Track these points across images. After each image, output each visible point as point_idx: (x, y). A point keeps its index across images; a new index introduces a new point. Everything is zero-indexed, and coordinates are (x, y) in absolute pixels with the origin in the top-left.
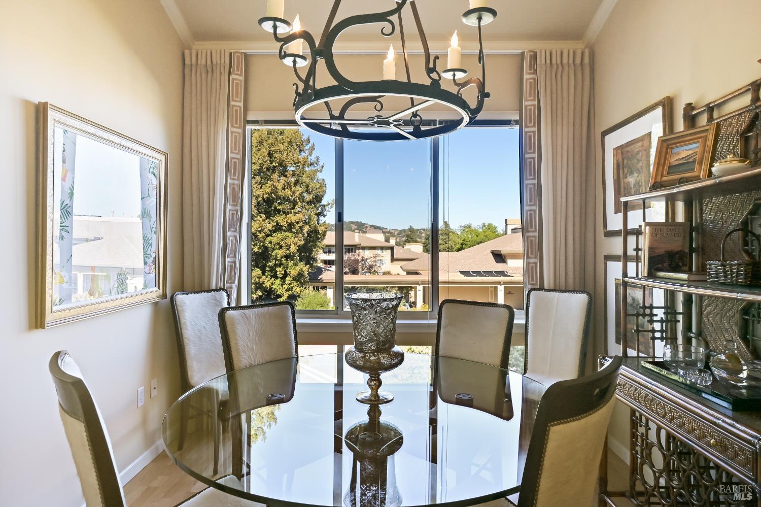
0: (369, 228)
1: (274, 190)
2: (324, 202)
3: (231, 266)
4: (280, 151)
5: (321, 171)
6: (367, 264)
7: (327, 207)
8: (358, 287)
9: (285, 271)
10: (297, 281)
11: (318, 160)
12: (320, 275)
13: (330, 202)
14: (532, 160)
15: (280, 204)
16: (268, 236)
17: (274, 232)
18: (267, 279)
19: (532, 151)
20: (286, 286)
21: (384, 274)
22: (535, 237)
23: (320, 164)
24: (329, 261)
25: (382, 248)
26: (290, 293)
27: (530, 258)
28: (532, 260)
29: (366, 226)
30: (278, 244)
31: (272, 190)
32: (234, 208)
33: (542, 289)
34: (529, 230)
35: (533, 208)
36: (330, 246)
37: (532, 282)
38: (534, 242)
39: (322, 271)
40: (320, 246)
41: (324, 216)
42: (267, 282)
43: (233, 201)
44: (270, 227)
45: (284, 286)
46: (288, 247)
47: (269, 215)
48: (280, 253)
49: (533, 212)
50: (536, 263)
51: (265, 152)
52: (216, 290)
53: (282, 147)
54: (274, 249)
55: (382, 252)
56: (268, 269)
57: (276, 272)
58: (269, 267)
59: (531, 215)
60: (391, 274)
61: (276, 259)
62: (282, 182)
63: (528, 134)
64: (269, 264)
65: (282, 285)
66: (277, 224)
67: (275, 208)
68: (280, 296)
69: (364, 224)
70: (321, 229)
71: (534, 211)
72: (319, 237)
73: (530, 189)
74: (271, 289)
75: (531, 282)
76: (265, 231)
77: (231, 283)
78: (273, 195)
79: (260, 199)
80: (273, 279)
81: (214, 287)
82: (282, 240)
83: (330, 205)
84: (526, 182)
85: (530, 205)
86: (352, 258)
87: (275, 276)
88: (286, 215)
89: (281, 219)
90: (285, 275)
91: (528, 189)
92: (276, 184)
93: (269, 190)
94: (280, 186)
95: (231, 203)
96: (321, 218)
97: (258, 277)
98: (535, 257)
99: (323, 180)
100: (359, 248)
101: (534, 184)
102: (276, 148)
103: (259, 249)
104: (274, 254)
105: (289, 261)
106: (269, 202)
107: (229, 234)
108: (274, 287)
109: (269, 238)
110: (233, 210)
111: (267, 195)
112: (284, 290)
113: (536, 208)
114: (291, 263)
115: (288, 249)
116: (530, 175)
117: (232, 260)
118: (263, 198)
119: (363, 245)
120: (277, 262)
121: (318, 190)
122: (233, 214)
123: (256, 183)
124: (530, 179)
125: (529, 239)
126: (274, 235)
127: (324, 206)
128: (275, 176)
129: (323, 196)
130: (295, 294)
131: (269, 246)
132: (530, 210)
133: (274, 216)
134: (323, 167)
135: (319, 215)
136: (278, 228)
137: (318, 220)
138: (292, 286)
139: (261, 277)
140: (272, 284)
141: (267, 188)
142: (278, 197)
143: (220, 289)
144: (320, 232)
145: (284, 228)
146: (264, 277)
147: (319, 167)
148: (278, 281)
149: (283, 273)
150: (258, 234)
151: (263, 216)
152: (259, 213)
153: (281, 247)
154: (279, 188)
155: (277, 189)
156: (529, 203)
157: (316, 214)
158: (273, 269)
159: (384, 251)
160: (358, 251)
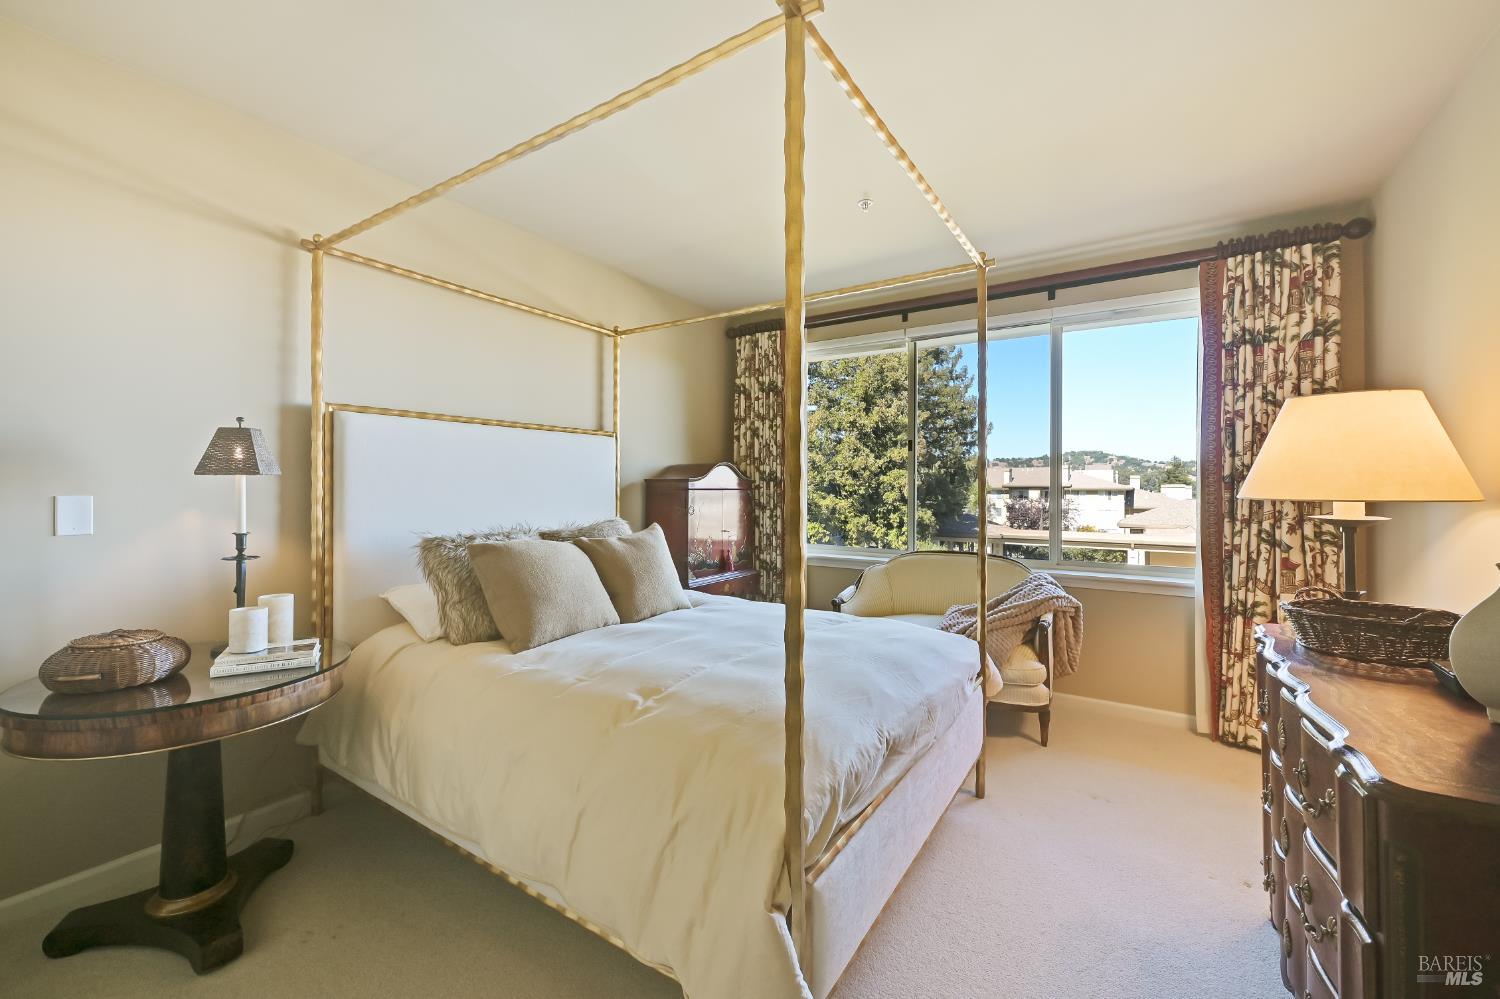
11: (965, 371)
17: (888, 469)
20: (903, 538)
21: (1080, 529)
25: (1109, 493)
36: (1021, 488)
46: (901, 488)
47: (880, 449)
54: (885, 491)
55: (1107, 498)
56: (879, 516)
58: (880, 513)
61: (888, 503)
64: (880, 509)
79: (867, 430)
82: (895, 480)
87: (889, 526)
93: (877, 418)
100: (1068, 492)
104: (884, 497)
106: (878, 431)
111: (875, 425)
118: (869, 429)
119: (1075, 487)
120: (890, 507)
133: (888, 451)
135: (970, 445)
139: (868, 526)
141: (875, 416)
148: (894, 531)
158: (886, 516)
159: (1112, 497)
160: (1068, 496)
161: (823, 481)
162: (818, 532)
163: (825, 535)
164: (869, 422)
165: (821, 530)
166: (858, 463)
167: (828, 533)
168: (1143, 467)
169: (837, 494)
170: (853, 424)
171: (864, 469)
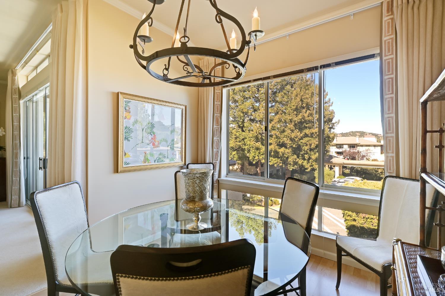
0: (368, 135)
1: (304, 117)
2: (333, 121)
3: (216, 153)
4: (307, 98)
5: (331, 105)
6: (361, 155)
7: (335, 124)
8: (355, 167)
9: (309, 157)
10: (315, 162)
11: (330, 100)
12: (331, 160)
13: (337, 121)
14: (391, 80)
15: (307, 124)
16: (301, 139)
17: (304, 137)
18: (300, 160)
19: (391, 73)
20: (310, 164)
21: (373, 160)
22: (392, 137)
23: (331, 102)
24: (340, 152)
25: (375, 146)
26: (312, 167)
27: (388, 153)
28: (390, 155)
29: (366, 133)
30: (306, 143)
31: (302, 117)
32: (217, 127)
33: (398, 177)
34: (388, 132)
35: (391, 115)
36: (340, 144)
37: (390, 171)
38: (391, 141)
39: (333, 157)
40: (331, 144)
41: (334, 129)
42: (300, 162)
43: (217, 124)
44: (302, 135)
45: (309, 164)
46: (311, 145)
47: (301, 130)
48: (306, 148)
49: (391, 119)
50: (393, 157)
51: (298, 99)
52: (209, 163)
53: (308, 96)
54: (303, 146)
55: (375, 148)
56: (300, 155)
57: (305, 157)
58: (301, 154)
59: (389, 120)
60: (378, 161)
61: (304, 150)
62: (308, 113)
63: (387, 61)
64: (301, 153)
65: (308, 163)
66: (306, 133)
67: (304, 126)
68: (307, 169)
69: (365, 133)
70: (331, 136)
71: (392, 117)
72: (330, 140)
73: (389, 102)
74: (302, 165)
75: (388, 171)
76: (299, 137)
77: (216, 160)
78: (303, 120)
79: (297, 122)
80: (303, 160)
81: (208, 162)
82: (307, 141)
83: (337, 123)
84: (385, 97)
85: (388, 114)
86: (351, 151)
87: (304, 159)
88: (310, 129)
89: (307, 131)
90: (309, 158)
91: (387, 101)
92: (305, 114)
93: (301, 118)
94: (306, 115)
95: (216, 124)
96: (332, 130)
97: (295, 159)
98: (393, 153)
99: (333, 110)
100: (359, 146)
101: (392, 98)
102: (305, 97)
103: (295, 146)
104: (303, 148)
105: (311, 152)
106: (301, 123)
107: (215, 138)
108: (304, 164)
109: (301, 141)
110: (216, 128)
111: (300, 120)
112: (309, 166)
113: (393, 115)
114: (312, 153)
115: (310, 146)
116: (389, 91)
117: (217, 150)
118: (298, 122)
119: (361, 144)
120: (305, 152)
121: (329, 115)
122: (217, 129)
123: (294, 115)
124: (388, 94)
125: (388, 138)
126: (304, 139)
127: (333, 124)
128: (304, 110)
129: (332, 118)
130: (315, 168)
131: (301, 144)
132: (389, 117)
133: (304, 130)
134: (332, 103)
135: (330, 128)
136: (306, 136)
137: (330, 131)
138: (313, 164)
139: (297, 159)
140: (303, 163)
141: (300, 117)
142: (305, 121)
143: (211, 163)
144: (331, 137)
145: (309, 136)
146: (298, 159)
147: (330, 104)
148: (306, 161)
149: (308, 157)
150: (295, 139)
151: (298, 130)
152: (296, 129)
153: (307, 145)
154: (306, 116)
155: (304, 116)
156: (387, 112)
157: (329, 128)
158: (303, 156)
159: (376, 147)
160: (358, 147)
161: (280, 142)
162: (277, 162)
163: (280, 163)
164: (297, 119)
165: (279, 161)
166: (293, 135)
167: (281, 162)
168: (379, 137)
169: (286, 147)
170: (291, 121)
171: (296, 138)
